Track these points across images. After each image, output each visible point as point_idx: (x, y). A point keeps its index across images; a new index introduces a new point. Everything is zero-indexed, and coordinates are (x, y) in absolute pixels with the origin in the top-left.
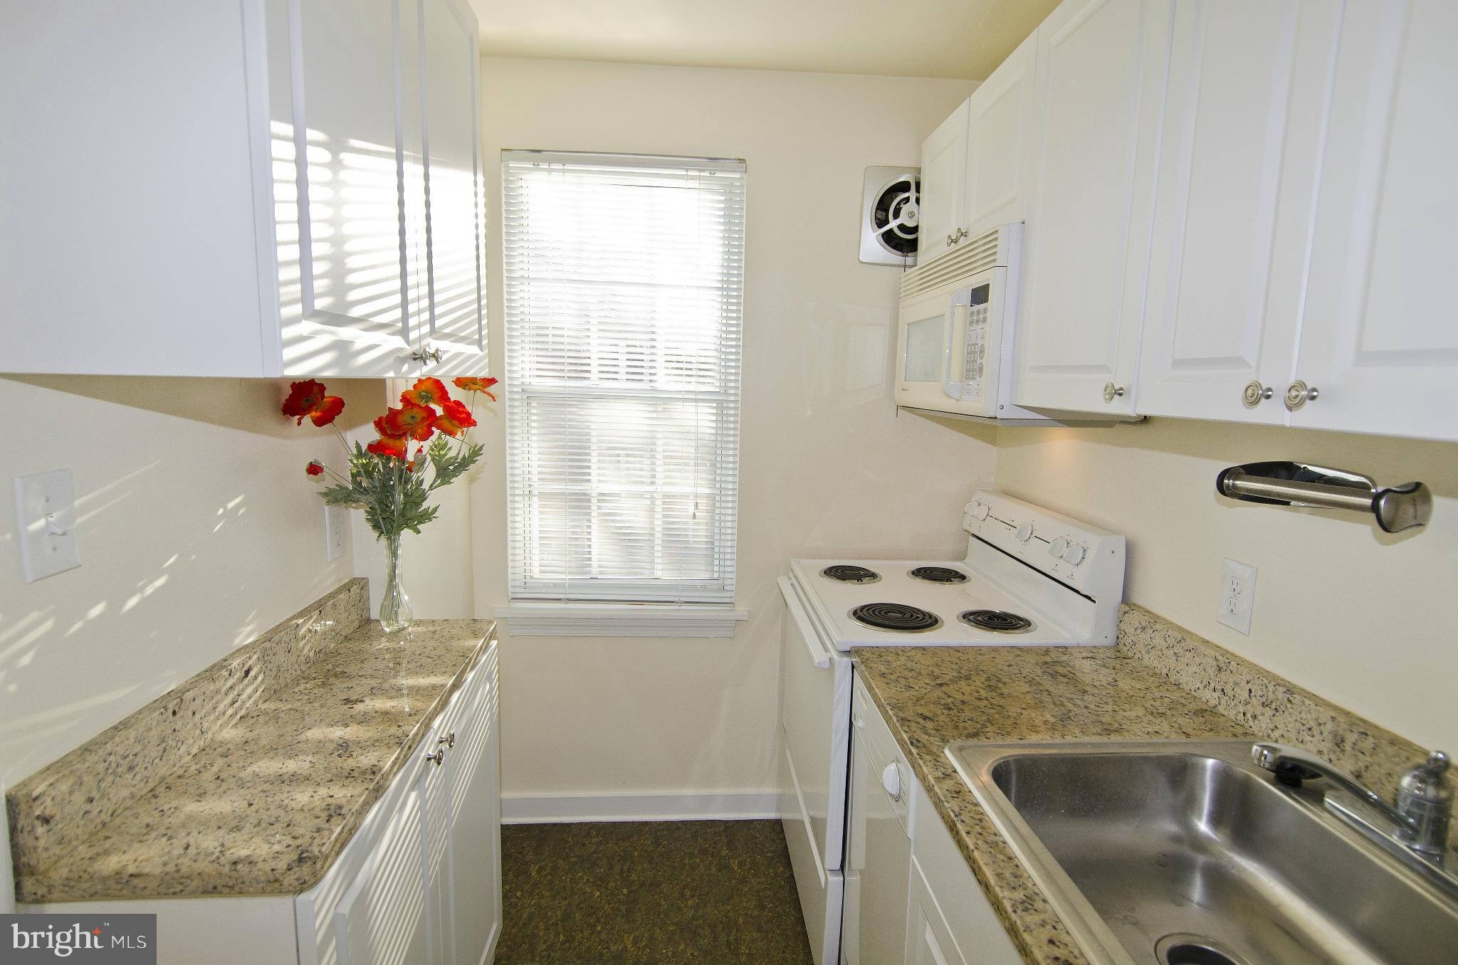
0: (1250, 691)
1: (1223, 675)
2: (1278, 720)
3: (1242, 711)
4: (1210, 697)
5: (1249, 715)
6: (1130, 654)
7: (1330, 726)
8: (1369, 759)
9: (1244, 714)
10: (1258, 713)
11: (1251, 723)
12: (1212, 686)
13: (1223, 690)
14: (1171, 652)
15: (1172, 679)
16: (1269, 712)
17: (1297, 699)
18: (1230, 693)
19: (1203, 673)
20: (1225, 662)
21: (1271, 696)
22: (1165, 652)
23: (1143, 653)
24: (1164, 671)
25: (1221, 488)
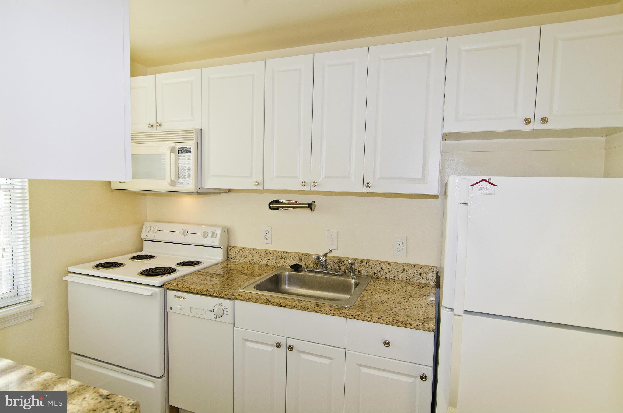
0: (277, 257)
1: (268, 256)
2: (285, 260)
3: (275, 262)
4: (265, 262)
5: (277, 263)
6: (234, 261)
7: (298, 257)
8: (308, 260)
9: (276, 263)
10: (279, 261)
11: (278, 264)
12: (265, 259)
13: (269, 259)
14: (250, 255)
15: (251, 262)
16: (282, 259)
17: (289, 254)
18: (271, 259)
19: (262, 257)
20: (268, 253)
21: (283, 255)
22: (248, 255)
23: (239, 258)
24: (248, 261)
25: (270, 208)
